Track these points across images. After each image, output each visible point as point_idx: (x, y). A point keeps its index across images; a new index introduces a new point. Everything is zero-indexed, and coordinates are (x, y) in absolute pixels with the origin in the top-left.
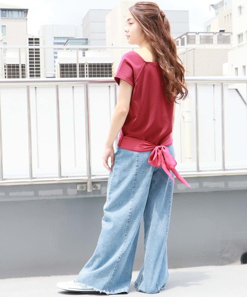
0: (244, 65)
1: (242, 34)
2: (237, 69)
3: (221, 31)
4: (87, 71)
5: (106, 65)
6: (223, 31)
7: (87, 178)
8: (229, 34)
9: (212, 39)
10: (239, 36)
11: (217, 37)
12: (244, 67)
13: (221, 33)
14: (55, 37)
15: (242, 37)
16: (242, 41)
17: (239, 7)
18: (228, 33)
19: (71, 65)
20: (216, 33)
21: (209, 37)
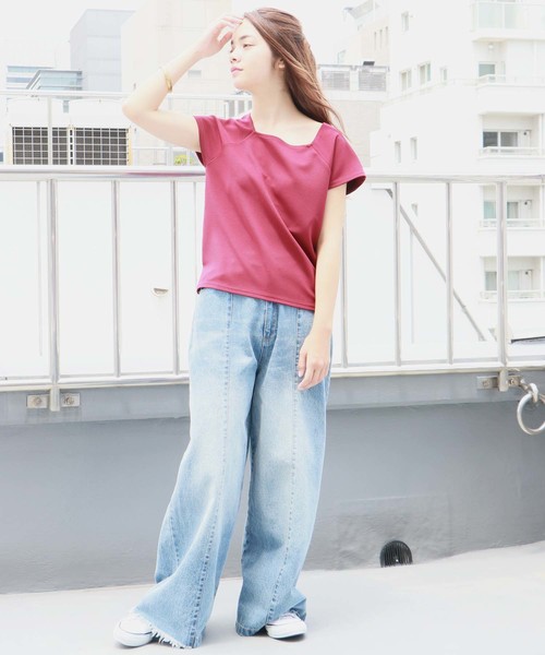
0: (413, 136)
1: (410, 72)
2: (398, 144)
3: (366, 63)
4: (73, 144)
5: (114, 132)
6: (371, 64)
7: (49, 381)
8: (383, 71)
9: (348, 80)
10: (404, 75)
11: (357, 76)
12: (414, 140)
13: (367, 67)
14: (9, 67)
15: (410, 77)
16: (410, 86)
17: (403, 15)
18: (380, 67)
19: (37, 131)
20: (356, 67)
21: (342, 75)
